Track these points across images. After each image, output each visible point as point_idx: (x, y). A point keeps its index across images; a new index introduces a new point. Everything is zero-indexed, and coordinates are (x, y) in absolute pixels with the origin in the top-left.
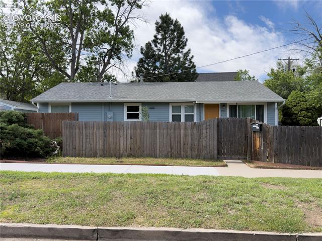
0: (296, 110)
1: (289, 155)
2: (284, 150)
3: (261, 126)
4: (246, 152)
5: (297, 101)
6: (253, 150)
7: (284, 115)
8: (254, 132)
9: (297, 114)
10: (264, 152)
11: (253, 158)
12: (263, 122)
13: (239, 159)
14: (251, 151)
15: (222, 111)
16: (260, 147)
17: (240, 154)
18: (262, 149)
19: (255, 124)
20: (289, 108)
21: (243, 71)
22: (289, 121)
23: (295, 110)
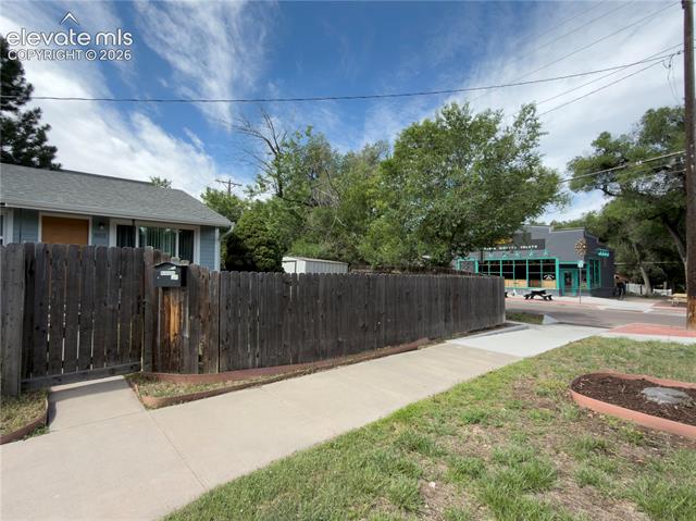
0: (252, 244)
1: (256, 346)
2: (244, 334)
3: (183, 271)
4: (137, 348)
5: (252, 229)
6: (159, 341)
7: (230, 252)
8: (166, 289)
9: (253, 251)
10: (192, 344)
11: (159, 364)
12: (191, 262)
13: (113, 372)
14: (154, 342)
15: (95, 235)
16: (181, 330)
17: (118, 358)
18: (187, 335)
19: (167, 265)
20: (239, 240)
21: (162, 180)
22: (239, 262)
23: (249, 244)
